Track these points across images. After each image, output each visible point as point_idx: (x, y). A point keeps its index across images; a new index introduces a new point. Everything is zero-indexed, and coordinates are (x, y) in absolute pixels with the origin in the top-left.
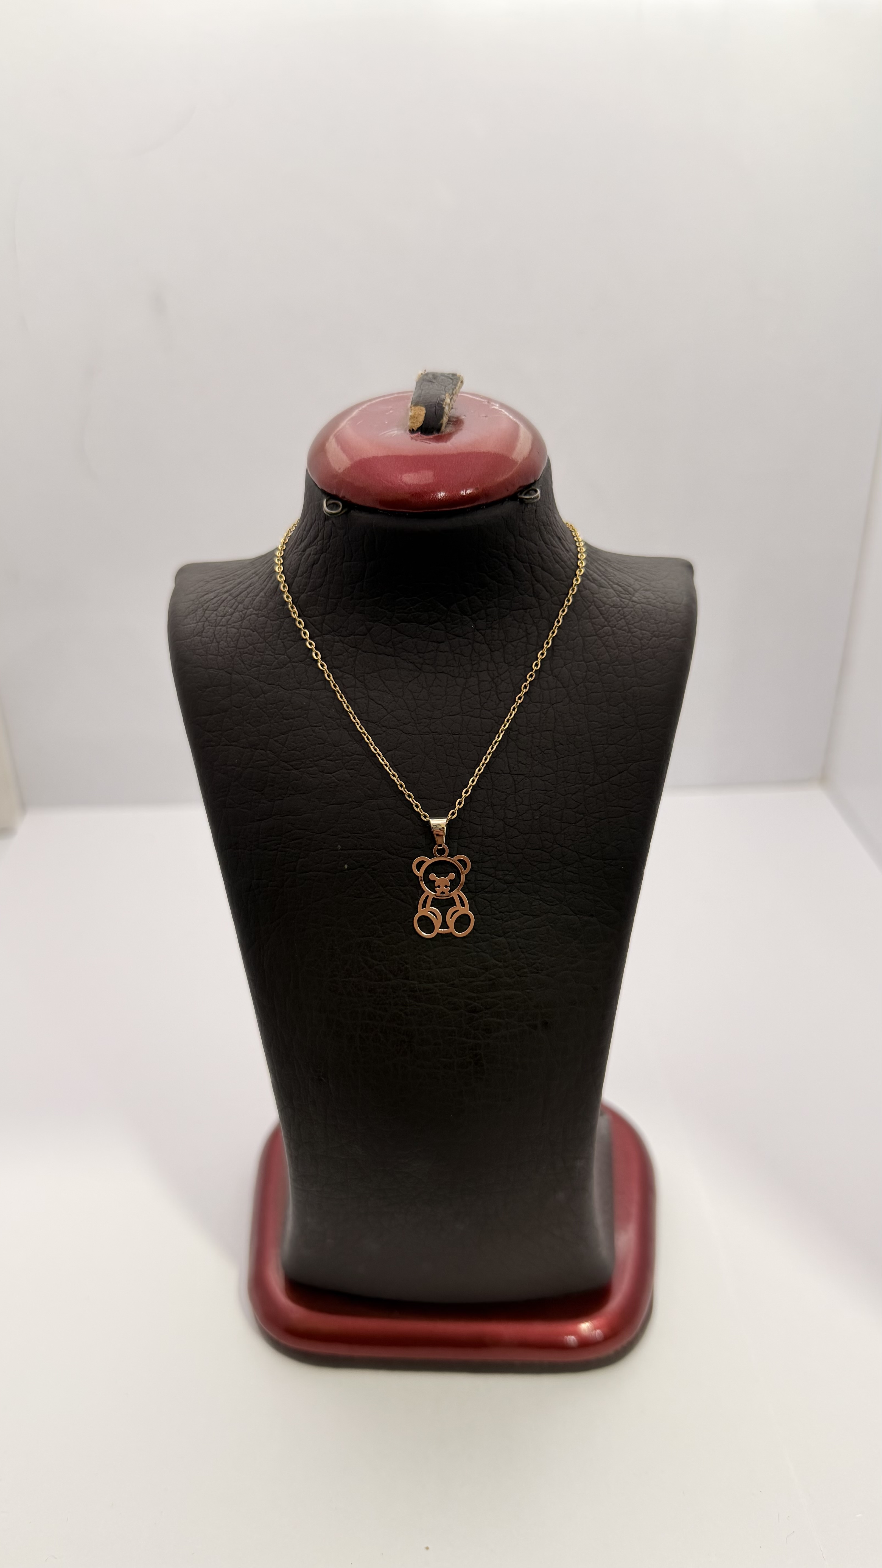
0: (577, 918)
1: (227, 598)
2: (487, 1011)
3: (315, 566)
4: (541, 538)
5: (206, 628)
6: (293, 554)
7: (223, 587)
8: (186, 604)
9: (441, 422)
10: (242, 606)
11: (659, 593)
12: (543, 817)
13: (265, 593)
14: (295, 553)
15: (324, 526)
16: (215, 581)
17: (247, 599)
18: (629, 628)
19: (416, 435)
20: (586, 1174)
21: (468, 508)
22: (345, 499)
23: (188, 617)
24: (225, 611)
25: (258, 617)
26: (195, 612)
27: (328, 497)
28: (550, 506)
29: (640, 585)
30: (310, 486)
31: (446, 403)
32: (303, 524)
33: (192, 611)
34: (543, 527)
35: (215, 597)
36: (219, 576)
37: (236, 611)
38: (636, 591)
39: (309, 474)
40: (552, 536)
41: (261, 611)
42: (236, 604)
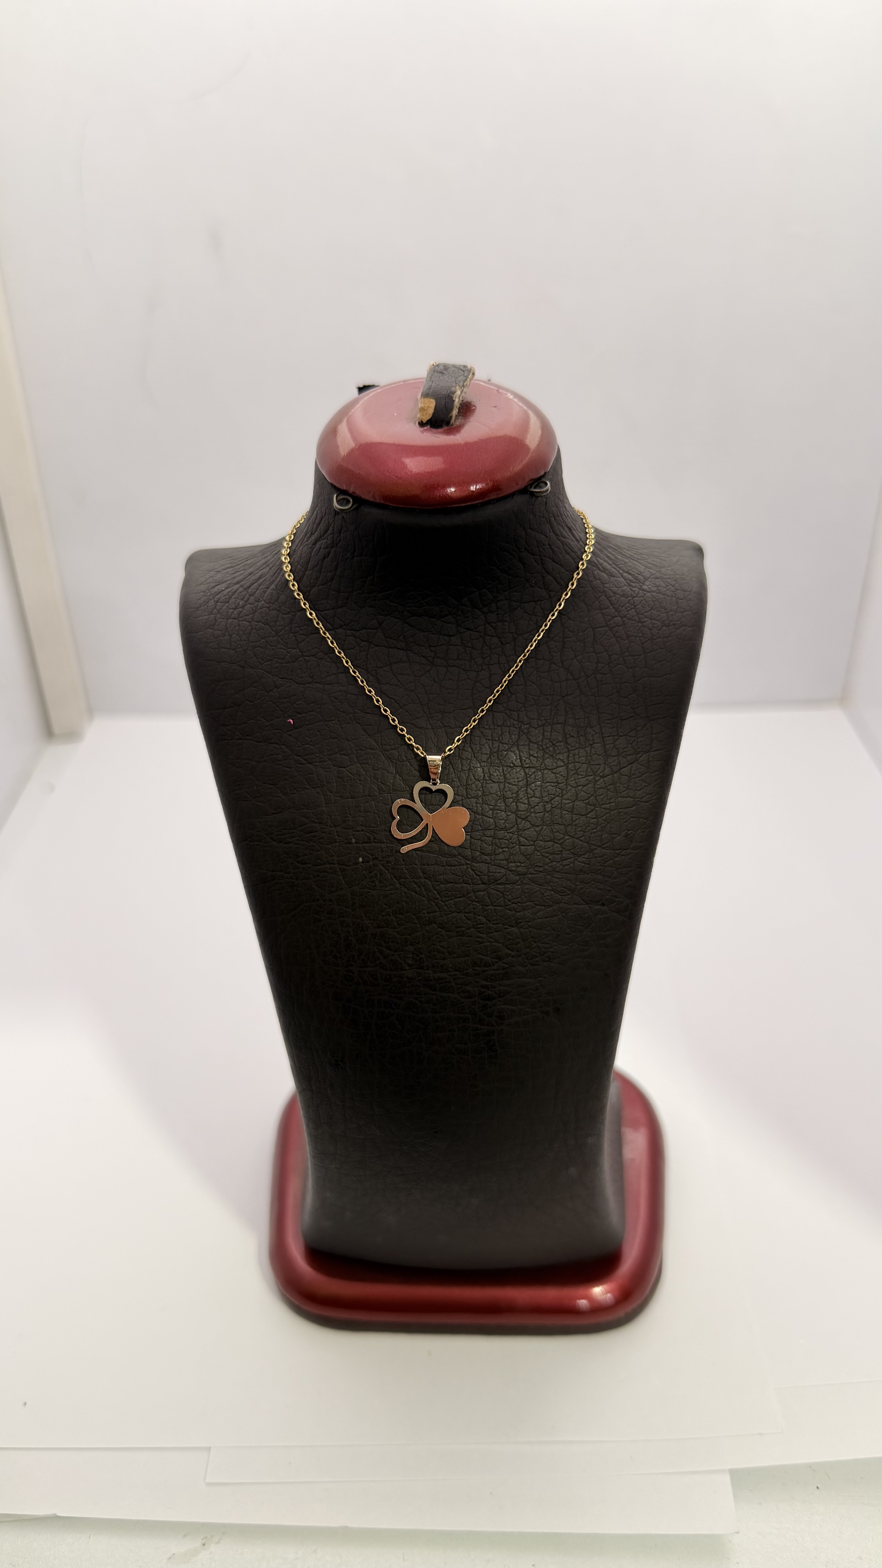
0: (589, 908)
1: (238, 590)
2: (500, 999)
3: (325, 560)
4: (551, 531)
6: (303, 547)
7: (234, 578)
8: (196, 594)
9: (451, 415)
10: (254, 598)
11: (669, 581)
12: (555, 809)
13: (276, 586)
14: (306, 545)
15: (334, 521)
16: (226, 570)
17: (258, 591)
18: (638, 617)
19: (425, 428)
20: (597, 1149)
21: (478, 503)
22: (355, 495)
23: (200, 609)
24: (237, 602)
25: (270, 610)
26: (206, 604)
27: (339, 492)
28: (561, 497)
29: (651, 573)
30: (320, 479)
31: (456, 395)
32: (314, 515)
33: (204, 602)
34: (553, 518)
35: (226, 589)
36: (229, 565)
37: (247, 603)
38: (646, 579)
39: (318, 466)
40: (562, 526)
41: (273, 604)
42: (248, 596)
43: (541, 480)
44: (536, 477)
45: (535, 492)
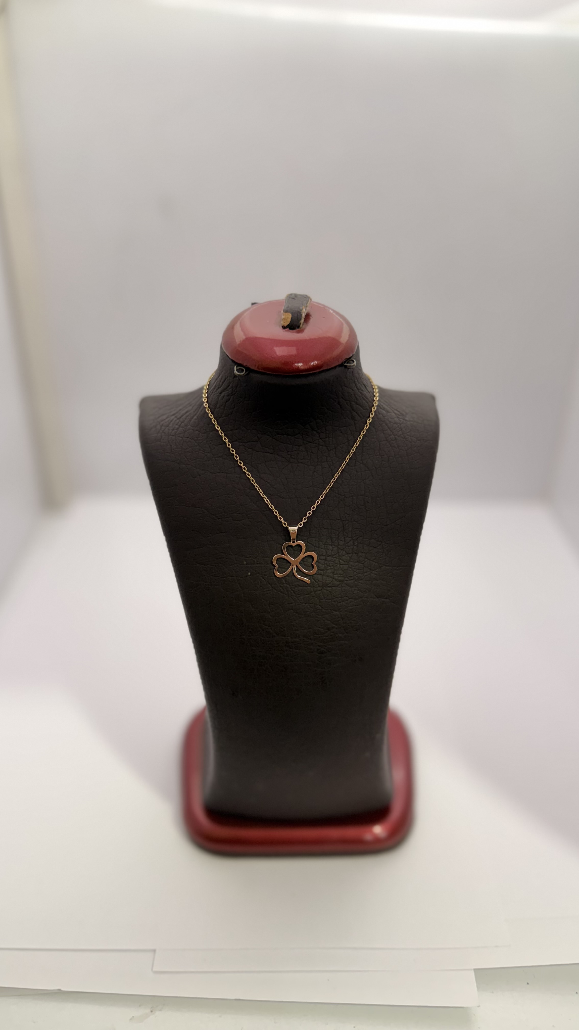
0: (379, 600)
1: (174, 419)
2: (329, 653)
3: (228, 403)
4: (355, 387)
5: (163, 437)
7: (170, 412)
8: (149, 421)
9: (300, 322)
10: (184, 424)
11: (420, 415)
12: (360, 544)
13: (197, 417)
14: (215, 394)
15: (234, 380)
16: (165, 408)
17: (186, 420)
19: (286, 329)
22: (248, 367)
23: (152, 430)
24: (174, 426)
26: (155, 427)
27: (236, 365)
29: (409, 410)
30: (223, 356)
31: (304, 311)
34: (355, 379)
35: (166, 418)
36: (166, 405)
37: (180, 427)
38: (407, 414)
40: (361, 385)
41: (196, 427)
42: (180, 423)
43: (351, 359)
44: (348, 357)
45: (346, 366)
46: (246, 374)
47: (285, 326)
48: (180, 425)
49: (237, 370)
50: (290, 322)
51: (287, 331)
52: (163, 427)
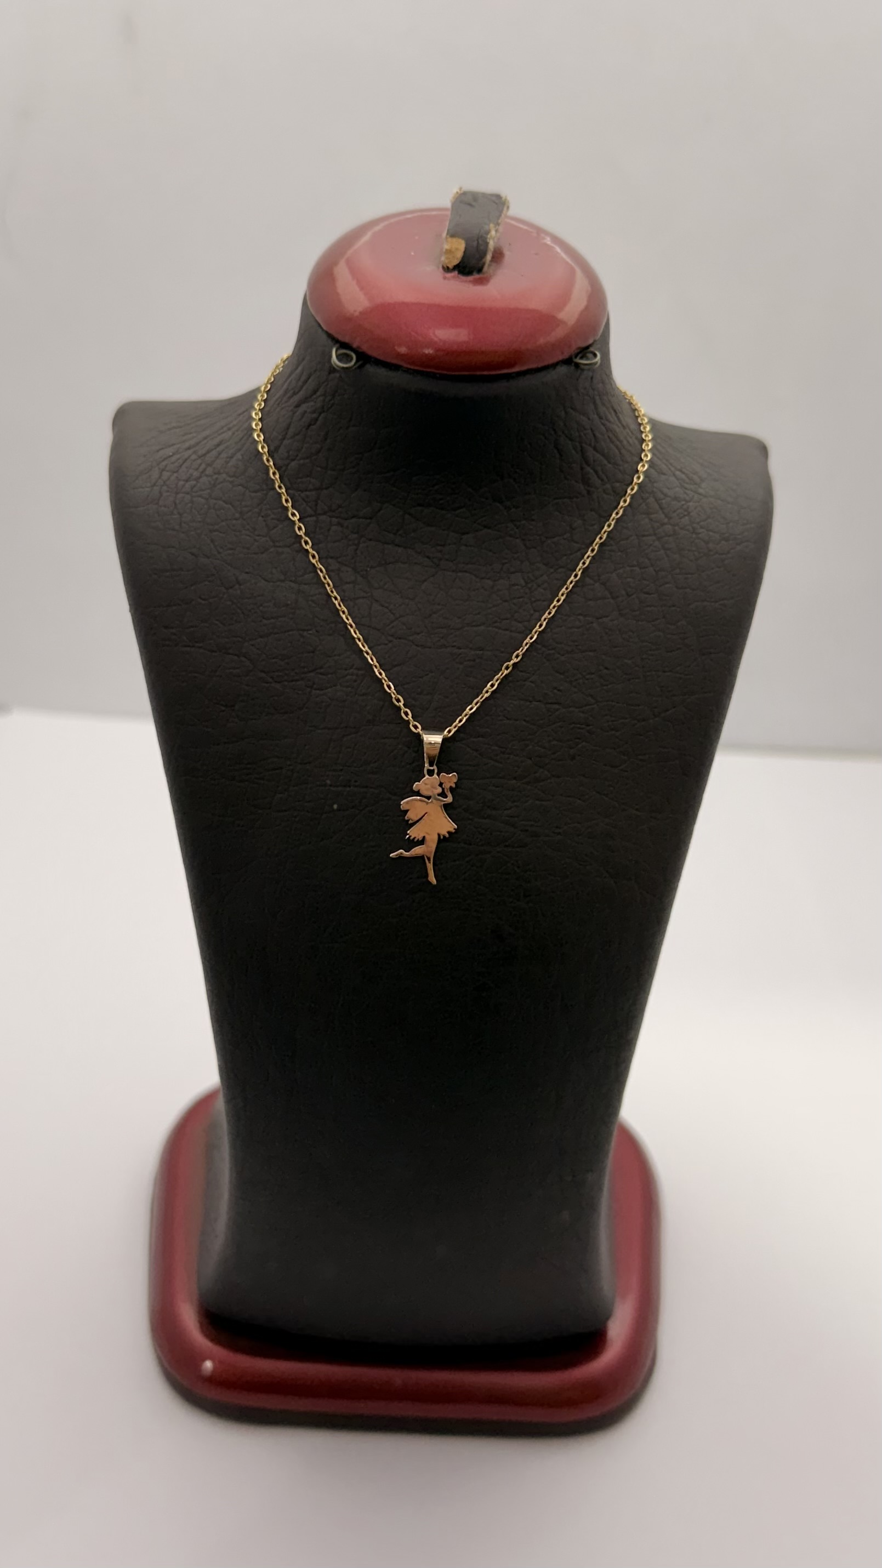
1: (189, 457)
3: (313, 427)
5: (165, 494)
9: (484, 260)
10: (212, 469)
11: (731, 484)
13: (242, 455)
15: (330, 380)
16: (172, 431)
17: (218, 460)
19: (451, 273)
20: (598, 1189)
22: (360, 351)
24: (189, 473)
25: (234, 486)
27: (338, 345)
29: (708, 473)
31: (491, 236)
34: (596, 396)
36: (175, 423)
37: (203, 475)
39: (308, 308)
41: (238, 478)
42: (203, 466)
43: (589, 350)
44: (584, 345)
45: (580, 363)
46: (355, 367)
47: (451, 266)
48: (202, 472)
49: (337, 357)
50: (463, 257)
51: (454, 277)
52: (166, 475)
